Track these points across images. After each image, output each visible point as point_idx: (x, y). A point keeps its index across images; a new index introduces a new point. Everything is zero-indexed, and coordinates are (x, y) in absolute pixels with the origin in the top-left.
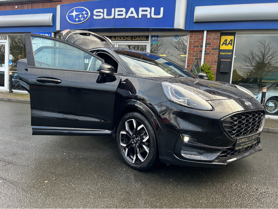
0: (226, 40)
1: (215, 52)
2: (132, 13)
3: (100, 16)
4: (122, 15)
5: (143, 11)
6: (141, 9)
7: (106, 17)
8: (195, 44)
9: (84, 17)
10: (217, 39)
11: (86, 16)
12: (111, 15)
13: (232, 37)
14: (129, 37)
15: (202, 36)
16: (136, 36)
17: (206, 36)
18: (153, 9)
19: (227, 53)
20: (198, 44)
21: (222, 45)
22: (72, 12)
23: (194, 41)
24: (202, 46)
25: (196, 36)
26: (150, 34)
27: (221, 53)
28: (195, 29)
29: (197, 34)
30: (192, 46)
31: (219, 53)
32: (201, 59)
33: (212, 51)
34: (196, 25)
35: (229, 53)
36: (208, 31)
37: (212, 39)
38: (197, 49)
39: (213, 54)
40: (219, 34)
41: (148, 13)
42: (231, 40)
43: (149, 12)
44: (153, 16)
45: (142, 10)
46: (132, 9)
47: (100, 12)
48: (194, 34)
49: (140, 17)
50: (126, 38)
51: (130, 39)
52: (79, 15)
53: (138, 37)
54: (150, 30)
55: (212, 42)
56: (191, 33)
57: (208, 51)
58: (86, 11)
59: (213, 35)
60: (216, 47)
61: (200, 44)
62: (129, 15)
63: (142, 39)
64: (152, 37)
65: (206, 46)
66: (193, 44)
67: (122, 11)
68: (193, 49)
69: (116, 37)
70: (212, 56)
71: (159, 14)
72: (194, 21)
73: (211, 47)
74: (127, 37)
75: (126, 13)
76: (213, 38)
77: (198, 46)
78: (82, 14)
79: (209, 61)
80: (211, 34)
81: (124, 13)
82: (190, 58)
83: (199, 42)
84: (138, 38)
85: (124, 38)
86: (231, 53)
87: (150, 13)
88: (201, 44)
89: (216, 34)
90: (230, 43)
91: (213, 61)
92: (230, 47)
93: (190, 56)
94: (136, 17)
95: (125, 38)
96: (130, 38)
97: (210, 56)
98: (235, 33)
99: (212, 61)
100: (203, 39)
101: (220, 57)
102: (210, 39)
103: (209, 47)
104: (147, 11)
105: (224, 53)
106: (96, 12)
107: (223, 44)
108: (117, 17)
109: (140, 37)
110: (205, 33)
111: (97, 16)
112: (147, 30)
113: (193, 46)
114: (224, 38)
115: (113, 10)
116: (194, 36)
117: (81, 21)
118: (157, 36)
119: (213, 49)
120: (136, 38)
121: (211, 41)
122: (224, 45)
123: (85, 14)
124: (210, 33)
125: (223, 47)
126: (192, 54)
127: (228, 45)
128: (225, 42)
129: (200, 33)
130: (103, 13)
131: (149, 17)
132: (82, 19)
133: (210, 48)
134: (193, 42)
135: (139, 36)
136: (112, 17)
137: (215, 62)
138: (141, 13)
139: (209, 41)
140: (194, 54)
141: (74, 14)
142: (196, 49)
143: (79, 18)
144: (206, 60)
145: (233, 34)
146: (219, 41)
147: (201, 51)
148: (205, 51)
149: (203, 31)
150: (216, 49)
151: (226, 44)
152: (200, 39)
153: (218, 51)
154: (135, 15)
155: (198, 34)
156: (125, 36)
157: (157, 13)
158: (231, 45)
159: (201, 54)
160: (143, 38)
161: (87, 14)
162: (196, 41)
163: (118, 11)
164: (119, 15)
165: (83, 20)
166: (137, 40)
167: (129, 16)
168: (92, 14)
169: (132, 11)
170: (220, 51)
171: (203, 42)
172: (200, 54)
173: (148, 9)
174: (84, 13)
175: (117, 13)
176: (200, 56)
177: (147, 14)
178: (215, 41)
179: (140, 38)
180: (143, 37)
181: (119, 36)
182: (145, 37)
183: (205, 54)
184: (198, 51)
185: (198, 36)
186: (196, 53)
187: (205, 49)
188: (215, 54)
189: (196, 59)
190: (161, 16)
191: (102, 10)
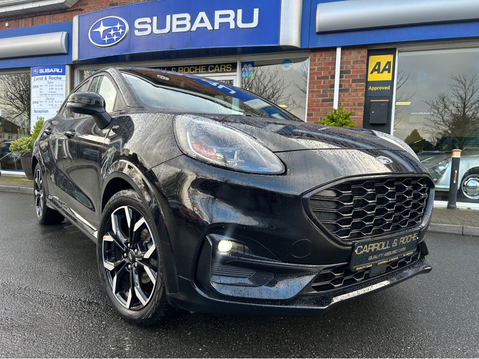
0: (379, 64)
1: (360, 86)
2: (202, 21)
3: (146, 29)
4: (184, 26)
5: (221, 16)
6: (218, 13)
7: (156, 31)
8: (321, 73)
9: (118, 34)
10: (362, 62)
11: (121, 31)
12: (164, 27)
13: (389, 58)
14: (202, 67)
15: (333, 59)
16: (215, 65)
17: (341, 58)
18: (240, 12)
19: (381, 88)
20: (327, 74)
21: (372, 73)
22: (98, 25)
23: (318, 68)
24: (333, 77)
25: (322, 58)
26: (238, 60)
27: (370, 88)
28: (319, 46)
29: (324, 55)
30: (316, 77)
31: (367, 87)
32: (332, 100)
33: (354, 85)
34: (320, 37)
35: (386, 88)
36: (343, 48)
37: (352, 63)
38: (324, 82)
39: (355, 90)
40: (364, 53)
41: (230, 20)
42: (389, 63)
43: (233, 18)
44: (241, 25)
45: (220, 15)
46: (202, 15)
47: (145, 23)
48: (318, 54)
49: (217, 27)
50: (196, 69)
51: (203, 70)
52: (109, 30)
53: (217, 66)
54: (239, 51)
55: (353, 67)
56: (312, 54)
57: (345, 86)
58: (122, 23)
59: (354, 55)
60: (360, 76)
61: (330, 72)
62: (197, 24)
63: (224, 69)
64: (243, 64)
65: (341, 77)
66: (316, 73)
67: (184, 19)
68: (317, 83)
69: (179, 68)
70: (353, 93)
71: (251, 21)
72: (317, 31)
73: (351, 76)
74: (198, 68)
75: (192, 22)
76: (353, 61)
77: (326, 78)
78: (115, 29)
79: (348, 104)
80: (350, 54)
81: (187, 22)
82: (312, 100)
83: (328, 68)
84: (217, 69)
85: (192, 70)
86: (389, 88)
87: (235, 19)
88: (332, 73)
89: (359, 53)
90: (387, 67)
91: (356, 104)
92: (386, 76)
93: (313, 96)
94: (210, 28)
95: (195, 70)
96: (203, 68)
97: (349, 94)
98: (395, 49)
99: (354, 104)
100: (335, 63)
101: (367, 95)
102: (349, 63)
103: (346, 77)
104: (228, 16)
105: (375, 89)
106: (139, 23)
107: (374, 70)
108: (175, 30)
109: (221, 66)
110: (339, 51)
111: (140, 30)
112: (233, 51)
113: (318, 78)
114: (374, 60)
115: (168, 17)
116: (319, 59)
117: (113, 41)
118: (253, 64)
119: (354, 81)
120: (214, 69)
121: (349, 67)
122: (375, 73)
123: (120, 27)
124: (347, 52)
125: (373, 77)
126: (316, 91)
127: (382, 72)
128: (377, 68)
129: (328, 53)
130: (151, 24)
131: (232, 26)
132: (115, 37)
133: (350, 80)
134: (316, 69)
135: (219, 65)
136: (167, 30)
137: (359, 104)
138: (218, 20)
139: (346, 67)
140: (320, 91)
141: (102, 29)
142: (322, 83)
143: (109, 36)
144: (342, 103)
145: (392, 51)
146: (364, 66)
147: (333, 86)
148: (340, 86)
149: (334, 49)
150: (360, 81)
151: (378, 71)
152: (329, 64)
153: (364, 83)
154: (207, 24)
155: (325, 54)
156: (195, 66)
157: (247, 18)
158: (389, 72)
159: (333, 91)
160: (226, 68)
161: (124, 28)
162: (322, 68)
163: (178, 19)
164: (178, 26)
165: (117, 39)
166: (217, 72)
167: (197, 28)
168: (132, 27)
169: (202, 18)
170: (368, 84)
171: (334, 68)
172: (330, 91)
173: (231, 12)
174: (118, 26)
175: (175, 23)
176: (330, 95)
177: (229, 22)
178: (357, 66)
179: (221, 69)
180: (227, 65)
181: (184, 67)
182: (231, 66)
183: (340, 91)
184: (327, 87)
185: (325, 59)
186: (323, 90)
187: (340, 81)
188: (359, 89)
189: (324, 101)
190: (255, 24)
191: (148, 20)
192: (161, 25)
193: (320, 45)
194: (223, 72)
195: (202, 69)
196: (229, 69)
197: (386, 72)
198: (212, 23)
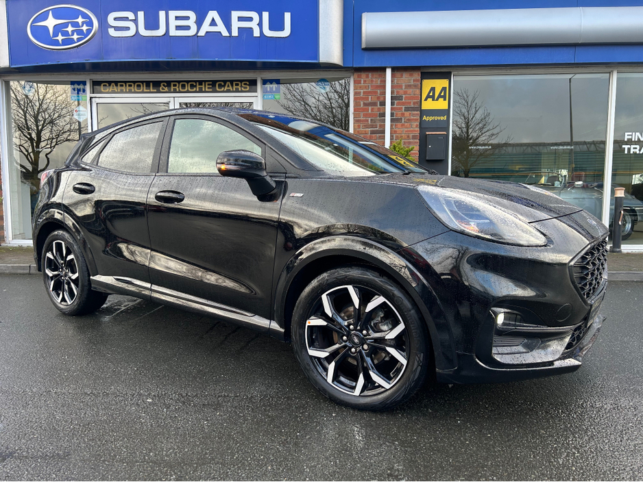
0: (433, 89)
1: (413, 115)
2: (213, 22)
3: (128, 29)
4: (188, 28)
5: (240, 19)
6: (235, 15)
7: (143, 32)
8: (368, 98)
9: (80, 32)
10: (415, 86)
11: (85, 28)
12: (157, 27)
13: (444, 83)
14: (207, 83)
15: (381, 81)
16: (225, 82)
17: (392, 81)
18: (266, 15)
19: (436, 118)
20: (375, 100)
21: (426, 100)
22: (44, 17)
23: (364, 92)
24: (383, 104)
25: (369, 80)
26: (259, 76)
27: (424, 118)
29: (370, 76)
30: (362, 103)
31: (421, 117)
32: (383, 132)
33: (407, 114)
34: (367, 54)
35: (442, 118)
36: (394, 69)
37: (404, 87)
38: (372, 109)
39: (408, 120)
40: (417, 75)
41: (254, 25)
42: (444, 89)
43: (257, 23)
44: (268, 32)
45: (239, 17)
46: (213, 14)
47: (126, 19)
48: (363, 75)
49: (235, 33)
50: (198, 86)
51: (209, 88)
52: (66, 25)
53: (228, 83)
54: (259, 65)
55: (405, 93)
56: (356, 74)
57: (397, 114)
58: (85, 16)
59: (407, 79)
60: (414, 103)
61: (378, 98)
62: (206, 27)
63: (239, 87)
64: (265, 82)
65: (392, 104)
66: (363, 99)
67: (187, 18)
68: (363, 110)
69: (172, 84)
70: (406, 124)
71: (282, 29)
72: (364, 46)
73: (403, 104)
74: (201, 84)
75: (199, 23)
76: (405, 86)
77: (374, 104)
78: (75, 25)
79: (401, 137)
80: (402, 75)
81: (192, 22)
82: (358, 132)
83: (376, 93)
84: (228, 86)
85: (192, 86)
86: (445, 117)
87: (260, 25)
88: (382, 99)
89: (411, 75)
90: (442, 94)
91: (411, 137)
92: (441, 105)
93: (359, 127)
94: (225, 33)
95: (196, 86)
96: (208, 85)
97: (403, 125)
98: (450, 73)
99: (408, 137)
100: (384, 87)
101: (423, 126)
102: (401, 87)
103: (398, 104)
104: (250, 19)
105: (431, 118)
106: (115, 19)
107: (428, 97)
108: (173, 32)
109: (234, 83)
110: (389, 72)
111: (117, 29)
112: (251, 66)
113: (365, 104)
114: (428, 84)
115: (162, 14)
116: (365, 81)
117: (72, 41)
118: (278, 82)
119: (407, 109)
120: (224, 86)
121: (401, 92)
122: (430, 100)
123: (83, 23)
124: (398, 74)
125: (428, 105)
126: (363, 121)
127: (437, 100)
128: (431, 94)
129: (376, 74)
130: (135, 21)
131: (257, 33)
132: (75, 37)
133: (402, 108)
134: (362, 94)
135: (232, 82)
136: (161, 32)
137: (414, 137)
138: (236, 25)
139: (397, 92)
140: (368, 121)
141: (51, 23)
142: (370, 111)
143: (65, 33)
144: (394, 135)
145: (447, 75)
146: (418, 91)
147: (383, 115)
148: (392, 115)
149: (383, 69)
150: (413, 109)
151: (433, 98)
152: (378, 87)
153: (419, 112)
154: (221, 28)
155: (372, 75)
156: (196, 81)
157: (276, 24)
158: (445, 100)
159: (384, 121)
160: (242, 87)
161: (90, 24)
162: (369, 92)
163: (177, 18)
164: (178, 28)
165: (79, 40)
166: (228, 91)
167: (207, 32)
168: (104, 24)
169: (213, 19)
170: (423, 113)
171: (384, 93)
172: (380, 120)
173: (254, 15)
174: (80, 20)
175: (173, 23)
176: (380, 126)
177: (251, 28)
178: (410, 91)
179: (235, 87)
180: (243, 83)
181: (179, 82)
182: (248, 83)
183: (392, 120)
184: (376, 115)
185: (372, 81)
186: (371, 120)
187: (392, 109)
188: (413, 119)
189: (373, 132)
190: (286, 32)
191: (131, 15)
192: (152, 24)
193: (366, 64)
194: (237, 91)
195: (207, 86)
196: (246, 88)
197: (441, 99)
198: (228, 26)
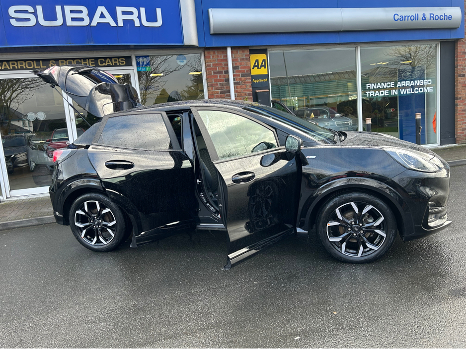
0: (257, 61)
1: (247, 79)
3: (28, 20)
4: (82, 19)
5: (124, 13)
6: (119, 10)
8: (216, 68)
10: (246, 59)
13: (264, 56)
14: (90, 60)
15: (224, 56)
16: (105, 58)
17: (232, 56)
18: (143, 10)
19: (261, 80)
20: (221, 70)
21: (253, 68)
23: (213, 65)
24: (227, 72)
26: (133, 54)
27: (254, 81)
28: (214, 45)
29: (216, 53)
30: (212, 72)
31: (252, 80)
32: (229, 92)
33: (243, 78)
34: (214, 39)
35: (264, 80)
36: (232, 48)
37: (239, 60)
38: (220, 76)
39: (244, 83)
40: (247, 52)
41: (134, 17)
42: (264, 60)
44: (146, 23)
45: (122, 12)
46: (101, 9)
47: (26, 12)
48: (212, 52)
49: (121, 24)
50: (83, 63)
51: (92, 64)
53: (108, 59)
55: (241, 64)
56: (206, 52)
57: (236, 79)
59: (241, 54)
60: (247, 71)
61: (223, 68)
63: (117, 62)
64: (137, 58)
65: (233, 72)
66: (213, 69)
67: (81, 12)
68: (214, 77)
69: (60, 61)
70: (243, 86)
72: (212, 32)
73: (240, 72)
74: (84, 61)
76: (240, 59)
77: (221, 73)
79: (241, 94)
80: (237, 52)
82: (212, 92)
83: (222, 64)
84: (108, 62)
86: (266, 80)
87: (139, 17)
88: (226, 69)
89: (243, 52)
90: (263, 64)
91: (247, 94)
93: (212, 89)
94: (113, 24)
96: (92, 61)
97: (241, 87)
98: (266, 50)
99: (245, 94)
100: (226, 60)
101: (254, 86)
102: (237, 60)
103: (237, 72)
105: (257, 81)
106: (16, 12)
107: (255, 66)
109: (113, 59)
110: (229, 50)
111: (18, 20)
113: (214, 73)
114: (254, 58)
115: (58, 8)
116: (213, 57)
119: (243, 75)
120: (105, 62)
121: (238, 63)
122: (256, 68)
124: (235, 51)
126: (215, 85)
127: (260, 68)
128: (256, 64)
129: (220, 52)
130: (35, 14)
131: (137, 24)
133: (239, 75)
135: (111, 58)
137: (249, 94)
139: (235, 63)
140: (218, 84)
142: (218, 77)
144: (237, 94)
145: (264, 51)
146: (248, 63)
147: (228, 80)
148: (234, 79)
149: (225, 48)
150: (247, 75)
151: (257, 66)
152: (222, 60)
153: (250, 77)
154: (109, 19)
155: (218, 52)
156: (80, 59)
158: (265, 68)
159: (229, 84)
160: (119, 62)
162: (217, 64)
166: (109, 66)
168: (5, 16)
169: (102, 13)
170: (253, 77)
171: (227, 65)
172: (226, 84)
176: (226, 88)
177: (133, 20)
178: (243, 63)
179: (114, 63)
180: (120, 59)
181: (66, 59)
182: (124, 59)
183: (235, 83)
184: (222, 80)
185: (218, 56)
186: (220, 84)
187: (234, 76)
188: (247, 82)
189: (222, 92)
190: (159, 23)
191: (30, 9)
192: (50, 15)
194: (116, 65)
195: (90, 63)
196: (123, 63)
197: (263, 68)
198: (115, 18)
